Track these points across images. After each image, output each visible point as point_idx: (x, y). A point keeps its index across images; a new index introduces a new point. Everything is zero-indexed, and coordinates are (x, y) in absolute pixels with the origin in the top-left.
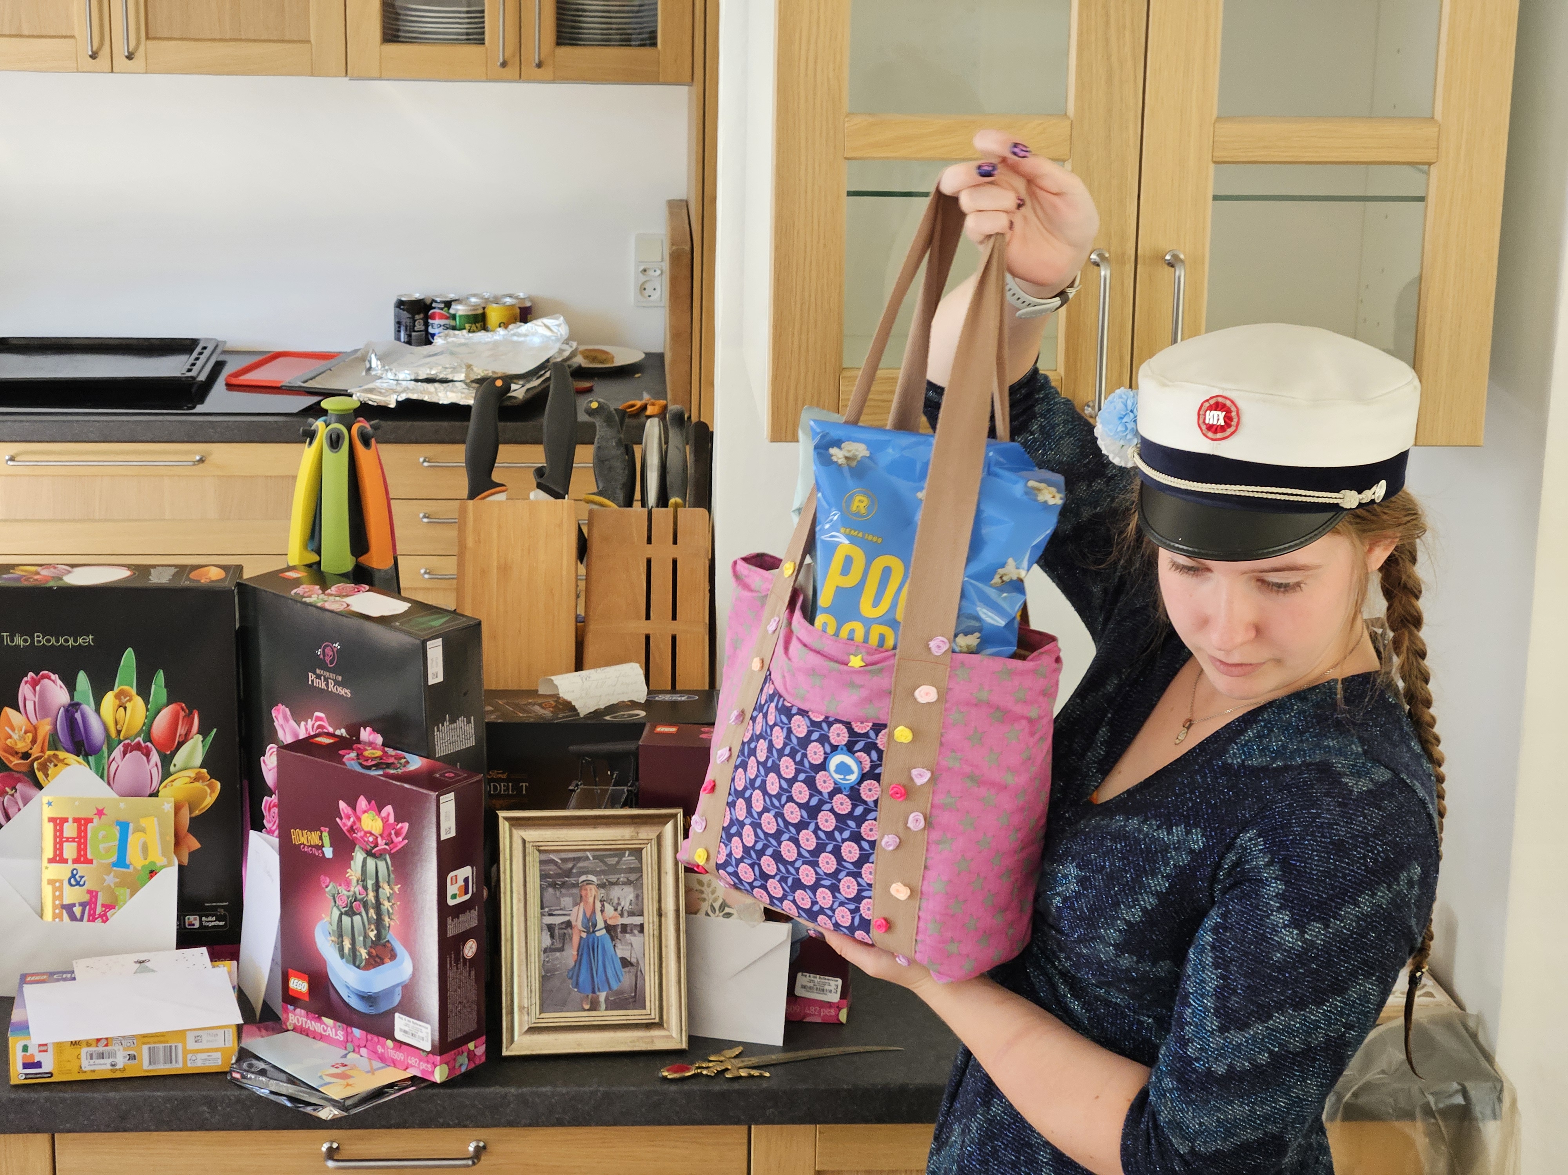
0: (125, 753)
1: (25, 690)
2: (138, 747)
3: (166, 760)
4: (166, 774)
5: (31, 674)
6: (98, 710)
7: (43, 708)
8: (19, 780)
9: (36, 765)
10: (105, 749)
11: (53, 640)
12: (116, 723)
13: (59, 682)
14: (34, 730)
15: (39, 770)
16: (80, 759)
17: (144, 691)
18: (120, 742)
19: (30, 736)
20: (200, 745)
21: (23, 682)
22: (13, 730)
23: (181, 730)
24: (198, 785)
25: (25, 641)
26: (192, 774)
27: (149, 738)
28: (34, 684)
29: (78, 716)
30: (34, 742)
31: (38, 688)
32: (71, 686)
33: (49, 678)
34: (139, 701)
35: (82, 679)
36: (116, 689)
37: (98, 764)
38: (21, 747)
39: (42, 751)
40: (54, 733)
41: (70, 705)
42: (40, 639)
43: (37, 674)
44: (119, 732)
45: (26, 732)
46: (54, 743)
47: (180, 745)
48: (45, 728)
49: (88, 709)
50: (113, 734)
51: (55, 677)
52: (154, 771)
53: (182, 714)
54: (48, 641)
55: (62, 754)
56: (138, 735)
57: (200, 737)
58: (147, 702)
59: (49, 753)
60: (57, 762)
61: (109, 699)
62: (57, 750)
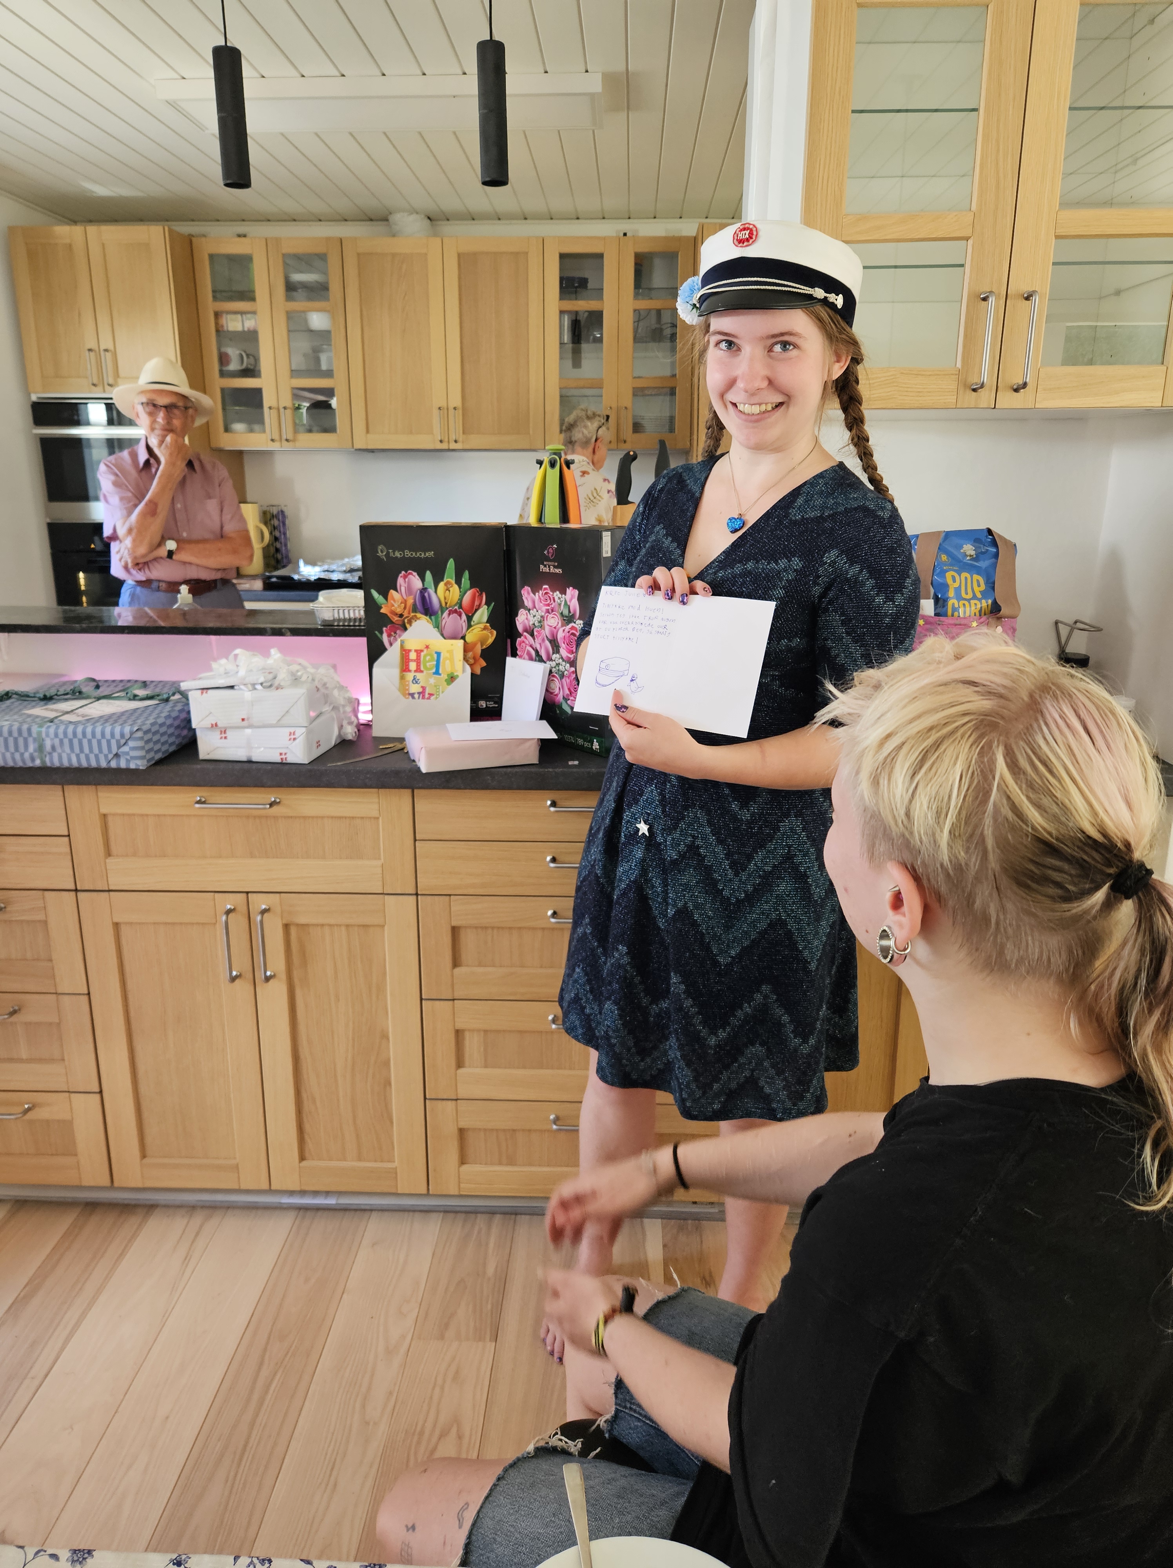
0: (449, 614)
1: (400, 580)
2: (455, 611)
3: (470, 619)
4: (469, 626)
5: (403, 572)
6: (436, 592)
7: (409, 590)
8: (398, 629)
9: (406, 621)
10: (440, 613)
11: (414, 554)
12: (445, 598)
13: (417, 577)
14: (405, 602)
15: (408, 623)
16: (428, 618)
17: (458, 582)
18: (447, 608)
19: (403, 605)
20: (486, 611)
21: (399, 577)
22: (394, 601)
23: (477, 603)
24: (485, 632)
25: (401, 554)
26: (482, 626)
27: (461, 607)
28: (405, 577)
29: (426, 595)
30: (405, 608)
31: (407, 580)
32: (423, 579)
33: (412, 574)
34: (456, 587)
35: (428, 575)
36: (445, 580)
37: (436, 620)
38: (399, 611)
39: (409, 614)
40: (415, 605)
41: (423, 589)
42: (408, 554)
43: (406, 572)
44: (446, 603)
45: (401, 603)
46: (415, 609)
47: (476, 610)
48: (410, 601)
49: (431, 591)
50: (444, 605)
51: (415, 574)
52: (464, 624)
53: (477, 594)
54: (412, 554)
55: (419, 615)
56: (455, 605)
57: (486, 607)
58: (460, 588)
59: (412, 614)
60: (417, 618)
61: (441, 585)
62: (416, 612)
